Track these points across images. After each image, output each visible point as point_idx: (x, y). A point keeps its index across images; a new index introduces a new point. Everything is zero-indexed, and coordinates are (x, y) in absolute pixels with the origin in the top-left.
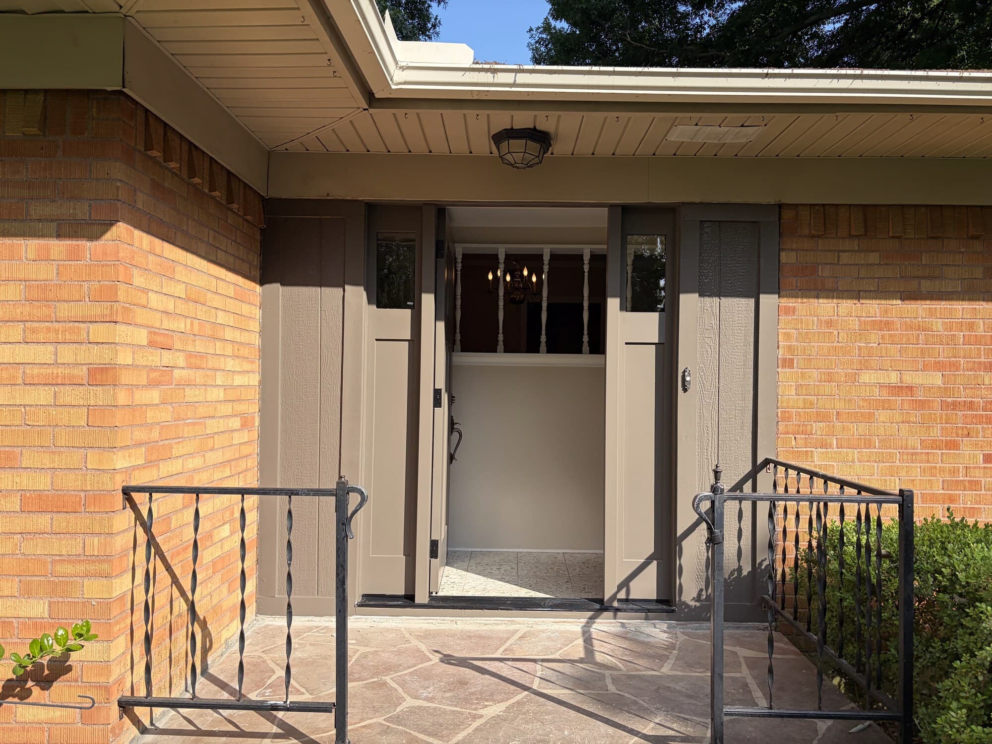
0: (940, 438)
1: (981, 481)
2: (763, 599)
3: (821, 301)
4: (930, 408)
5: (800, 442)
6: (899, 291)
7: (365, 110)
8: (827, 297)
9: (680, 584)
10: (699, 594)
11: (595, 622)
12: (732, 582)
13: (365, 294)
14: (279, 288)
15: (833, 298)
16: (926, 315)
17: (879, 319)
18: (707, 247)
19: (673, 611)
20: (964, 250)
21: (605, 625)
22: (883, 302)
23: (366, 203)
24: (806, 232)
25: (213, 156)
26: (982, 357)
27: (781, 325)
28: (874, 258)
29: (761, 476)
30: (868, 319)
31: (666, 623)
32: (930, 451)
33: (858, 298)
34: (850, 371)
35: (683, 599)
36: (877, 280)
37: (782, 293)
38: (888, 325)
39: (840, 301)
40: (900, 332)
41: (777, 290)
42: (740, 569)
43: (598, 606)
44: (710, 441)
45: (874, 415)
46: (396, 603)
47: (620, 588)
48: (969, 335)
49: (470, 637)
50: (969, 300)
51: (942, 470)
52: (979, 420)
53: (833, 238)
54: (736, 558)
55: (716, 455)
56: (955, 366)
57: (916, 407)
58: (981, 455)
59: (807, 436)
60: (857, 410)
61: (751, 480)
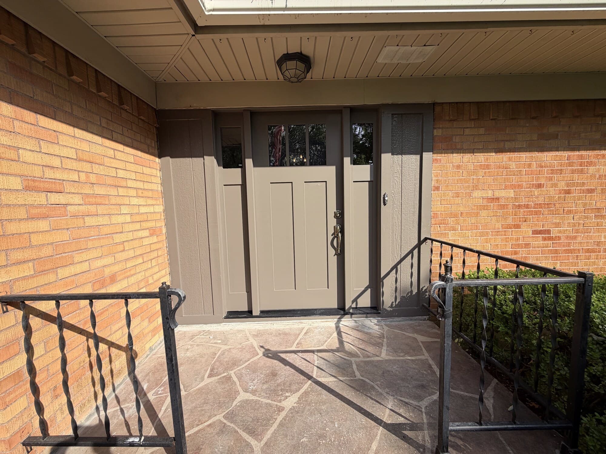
0: (512, 223)
1: (530, 243)
2: (423, 305)
3: (454, 155)
4: (507, 208)
5: (442, 228)
6: (494, 148)
7: (193, 35)
8: (458, 153)
9: (383, 300)
10: (392, 305)
11: (341, 321)
12: (407, 298)
13: (215, 161)
14: (169, 160)
15: (460, 153)
16: (507, 160)
17: (483, 163)
18: (395, 128)
19: (379, 313)
20: (528, 125)
21: (347, 322)
22: (486, 154)
23: (212, 110)
24: (447, 118)
25: (97, 69)
26: (535, 181)
27: (434, 169)
28: (482, 131)
29: (423, 246)
30: (478, 164)
31: (376, 319)
32: (506, 230)
33: (473, 153)
34: (468, 191)
35: (384, 307)
36: (483, 143)
37: (434, 152)
38: (488, 167)
39: (464, 154)
40: (494, 170)
41: (432, 150)
42: (412, 291)
43: (342, 312)
44: (397, 230)
45: (479, 213)
46: (243, 316)
47: (353, 302)
48: (528, 170)
49: (280, 334)
50: (529, 151)
51: (512, 239)
52: (531, 213)
53: (461, 121)
54: (410, 286)
55: (400, 237)
56: (520, 186)
57: (500, 208)
58: (531, 231)
59: (446, 225)
60: (471, 211)
61: (417, 248)
